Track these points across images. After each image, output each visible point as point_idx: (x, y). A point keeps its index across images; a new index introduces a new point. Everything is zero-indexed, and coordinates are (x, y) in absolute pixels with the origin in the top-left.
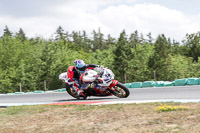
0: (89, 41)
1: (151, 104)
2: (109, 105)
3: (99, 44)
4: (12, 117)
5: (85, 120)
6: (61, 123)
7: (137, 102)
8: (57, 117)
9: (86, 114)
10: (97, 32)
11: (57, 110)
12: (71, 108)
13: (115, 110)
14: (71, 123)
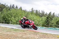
0: (40, 13)
1: (56, 35)
2: (43, 33)
4: (15, 32)
5: (36, 36)
6: (29, 36)
7: (52, 33)
8: (28, 34)
9: (36, 34)
10: (43, 11)
11: (28, 32)
12: (32, 32)
13: (45, 35)
14: (32, 36)
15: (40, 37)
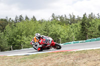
0: (68, 20)
2: (80, 51)
3: (73, 20)
4: (32, 60)
5: (68, 59)
6: (57, 61)
7: (94, 49)
8: (54, 58)
9: (69, 56)
10: (72, 15)
11: (54, 55)
12: (61, 54)
13: (83, 53)
14: (62, 61)
15: (77, 60)
